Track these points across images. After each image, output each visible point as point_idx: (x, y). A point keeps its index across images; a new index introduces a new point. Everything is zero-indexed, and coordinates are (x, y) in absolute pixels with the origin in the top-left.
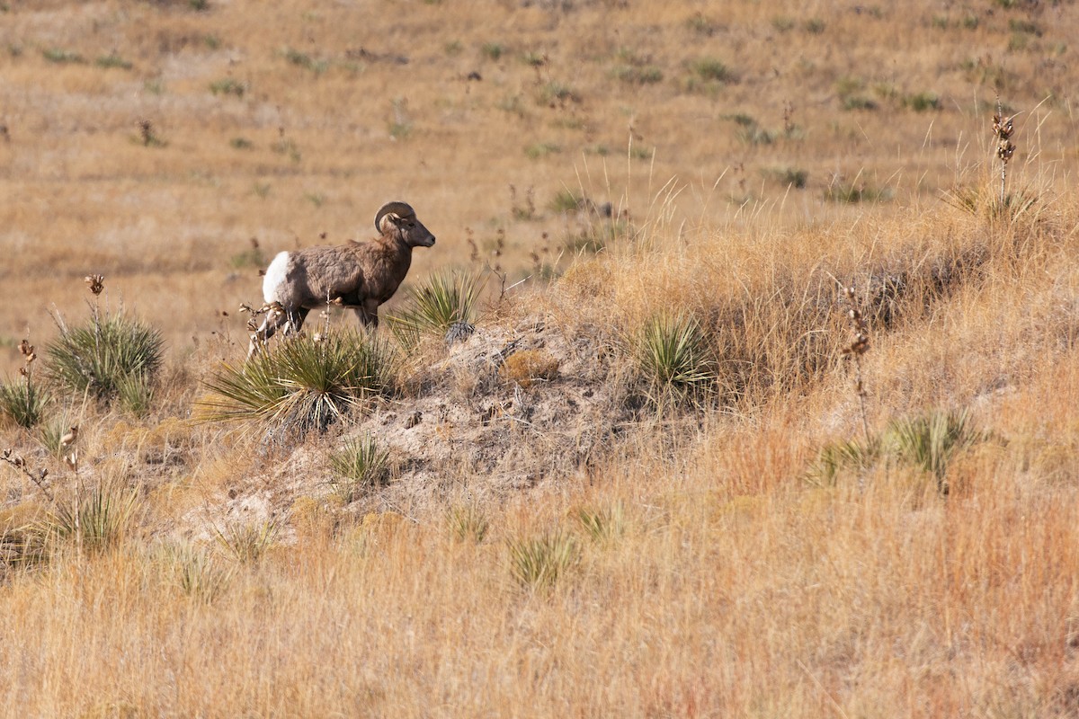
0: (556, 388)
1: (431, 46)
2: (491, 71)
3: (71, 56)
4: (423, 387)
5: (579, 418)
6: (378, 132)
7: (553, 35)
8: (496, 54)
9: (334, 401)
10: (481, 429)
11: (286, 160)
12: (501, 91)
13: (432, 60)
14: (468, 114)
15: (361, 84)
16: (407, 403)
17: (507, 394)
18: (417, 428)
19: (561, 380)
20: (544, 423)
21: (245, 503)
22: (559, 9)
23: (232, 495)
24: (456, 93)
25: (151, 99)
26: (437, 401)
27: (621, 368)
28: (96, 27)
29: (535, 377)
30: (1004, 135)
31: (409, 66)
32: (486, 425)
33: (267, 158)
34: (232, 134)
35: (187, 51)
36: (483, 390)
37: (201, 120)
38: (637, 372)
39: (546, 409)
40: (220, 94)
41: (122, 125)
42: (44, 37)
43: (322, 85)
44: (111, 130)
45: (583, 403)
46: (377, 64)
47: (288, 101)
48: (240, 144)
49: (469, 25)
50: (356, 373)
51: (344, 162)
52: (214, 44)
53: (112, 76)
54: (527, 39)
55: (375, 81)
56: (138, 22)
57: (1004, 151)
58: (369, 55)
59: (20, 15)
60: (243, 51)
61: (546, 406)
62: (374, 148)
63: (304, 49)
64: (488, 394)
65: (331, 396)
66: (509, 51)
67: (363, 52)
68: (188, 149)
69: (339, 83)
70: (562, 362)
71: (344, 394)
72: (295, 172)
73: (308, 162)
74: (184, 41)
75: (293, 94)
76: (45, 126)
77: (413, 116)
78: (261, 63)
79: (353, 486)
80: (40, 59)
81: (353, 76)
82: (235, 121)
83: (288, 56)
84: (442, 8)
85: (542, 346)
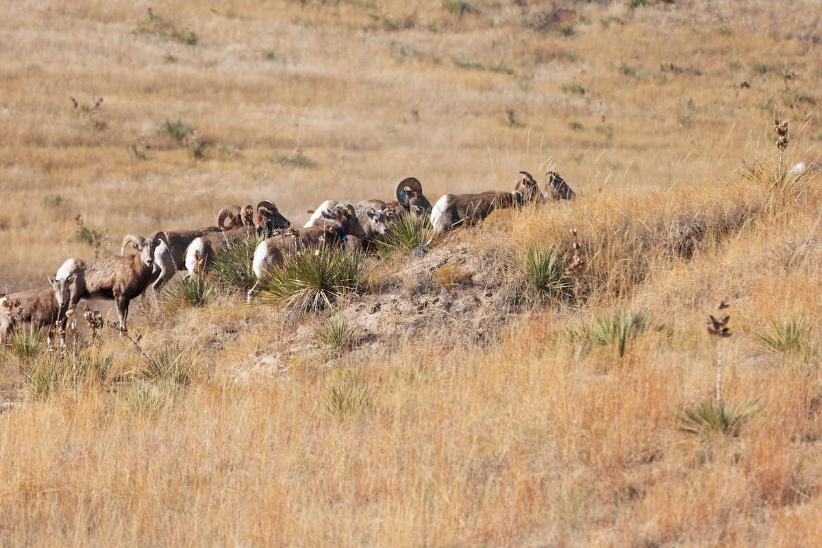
0: (467, 291)
1: (720, 64)
2: (758, 82)
3: (473, 64)
4: (384, 288)
5: (481, 311)
6: (671, 121)
7: (804, 59)
8: (763, 70)
9: (327, 295)
10: (418, 316)
11: (603, 138)
12: (761, 95)
13: (719, 74)
14: (736, 110)
15: (667, 88)
16: (372, 297)
17: (437, 294)
18: (377, 314)
19: (472, 285)
20: (458, 313)
21: (264, 360)
22: (811, 41)
23: (258, 354)
24: (729, 97)
25: (521, 95)
26: (392, 297)
27: (511, 278)
28: (494, 44)
29: (455, 282)
30: (782, 133)
31: (703, 77)
32: (420, 313)
33: (592, 136)
34: (572, 119)
35: (554, 62)
36: (421, 290)
37: (553, 110)
38: (521, 281)
39: (460, 304)
40: (570, 92)
41: (499, 111)
42: (456, 51)
43: (640, 88)
44: (491, 114)
45: (483, 300)
46: (681, 76)
47: (614, 98)
48: (576, 126)
49: (748, 50)
50: (341, 277)
51: (642, 141)
52: (573, 59)
53: (500, 79)
54: (786, 61)
55: (676, 87)
56: (523, 42)
57: (781, 144)
58: (676, 69)
59: (444, 35)
60: (592, 64)
61: (460, 302)
62: (666, 133)
63: (632, 64)
64: (424, 293)
65: (325, 292)
66: (772, 69)
67: (672, 67)
68: (538, 129)
69: (653, 87)
70: (474, 274)
71: (333, 291)
72: (607, 146)
73: (618, 139)
74: (553, 55)
75: (618, 93)
76: (447, 110)
77: (698, 111)
78: (603, 72)
79: (330, 351)
80: (452, 65)
81: (663, 81)
82: (576, 111)
83: (620, 69)
84: (730, 39)
85: (465, 262)
